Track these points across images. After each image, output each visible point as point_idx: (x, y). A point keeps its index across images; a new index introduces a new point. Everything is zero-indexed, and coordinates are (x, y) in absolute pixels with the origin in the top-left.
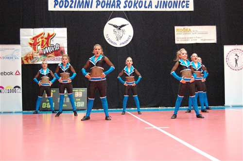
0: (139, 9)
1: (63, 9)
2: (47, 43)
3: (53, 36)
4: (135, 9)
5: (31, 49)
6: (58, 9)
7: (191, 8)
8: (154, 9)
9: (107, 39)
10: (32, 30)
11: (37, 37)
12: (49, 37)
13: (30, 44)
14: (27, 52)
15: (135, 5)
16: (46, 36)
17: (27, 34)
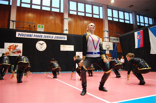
0: (49, 39)
1: (22, 37)
2: (15, 48)
3: (17, 46)
4: (47, 39)
5: (8, 50)
6: (19, 36)
7: (66, 39)
8: (54, 39)
9: (37, 48)
10: (9, 43)
11: (11, 46)
12: (16, 46)
13: (8, 48)
14: (7, 51)
15: (47, 37)
16: (14, 46)
17: (7, 45)
